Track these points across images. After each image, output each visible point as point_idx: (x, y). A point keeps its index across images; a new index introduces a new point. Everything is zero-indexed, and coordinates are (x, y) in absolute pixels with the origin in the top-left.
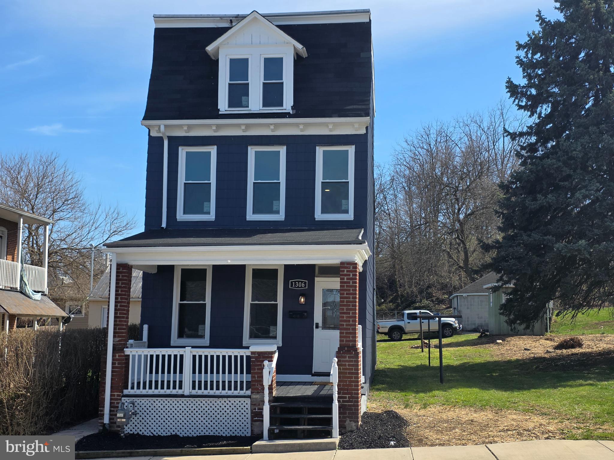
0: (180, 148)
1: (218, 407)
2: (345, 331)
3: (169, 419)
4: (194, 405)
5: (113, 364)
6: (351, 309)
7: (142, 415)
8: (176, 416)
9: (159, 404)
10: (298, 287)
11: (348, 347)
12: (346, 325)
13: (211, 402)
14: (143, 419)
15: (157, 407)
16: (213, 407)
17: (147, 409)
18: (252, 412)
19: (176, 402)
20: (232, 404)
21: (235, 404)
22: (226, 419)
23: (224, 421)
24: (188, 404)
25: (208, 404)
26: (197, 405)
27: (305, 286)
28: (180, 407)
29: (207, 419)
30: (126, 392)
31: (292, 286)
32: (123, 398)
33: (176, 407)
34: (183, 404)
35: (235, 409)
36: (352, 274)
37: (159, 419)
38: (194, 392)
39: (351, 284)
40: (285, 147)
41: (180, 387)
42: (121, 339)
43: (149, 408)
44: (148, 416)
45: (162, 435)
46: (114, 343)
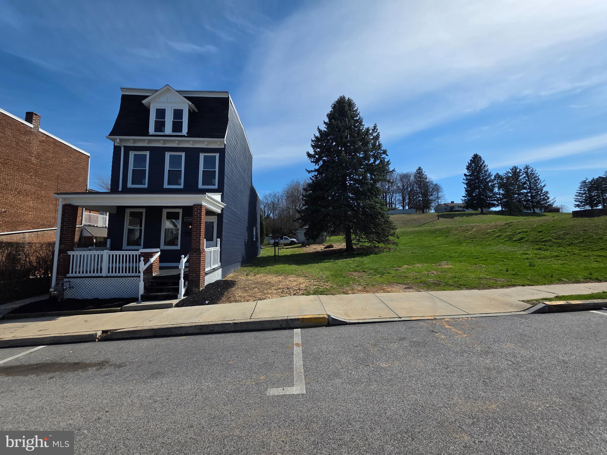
0: (131, 152)
1: (121, 282)
3: (93, 290)
4: (108, 281)
6: (198, 229)
8: (97, 288)
10: (189, 221)
11: (196, 249)
12: (195, 238)
14: (77, 290)
15: (85, 283)
16: (119, 283)
20: (130, 281)
21: (131, 281)
22: (126, 289)
23: (125, 290)
24: (103, 282)
25: (116, 281)
28: (99, 283)
29: (115, 289)
30: (68, 275)
31: (186, 220)
32: (64, 279)
33: (97, 283)
34: (101, 282)
35: (131, 283)
37: (87, 290)
38: (109, 275)
39: (199, 216)
40: (184, 153)
41: (101, 272)
43: (81, 284)
44: (80, 289)
45: (89, 298)
46: (60, 248)
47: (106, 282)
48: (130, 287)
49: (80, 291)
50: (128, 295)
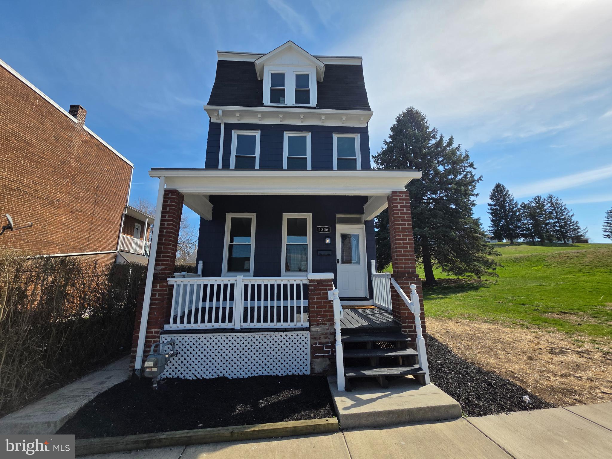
0: (233, 131)
1: (273, 342)
2: (403, 257)
3: (216, 358)
4: (246, 340)
5: (152, 295)
6: (407, 236)
7: (183, 354)
8: (224, 355)
9: (205, 342)
11: (408, 273)
12: (404, 251)
13: (265, 337)
14: (185, 359)
15: (202, 344)
16: (268, 342)
17: (191, 347)
18: (312, 347)
19: (224, 338)
20: (289, 338)
21: (292, 338)
23: (279, 358)
24: (238, 340)
25: (262, 340)
26: (249, 340)
27: (329, 231)
28: (230, 344)
30: (166, 327)
32: (162, 336)
33: (224, 344)
34: (233, 341)
35: (292, 344)
36: (406, 202)
37: (205, 359)
38: (245, 326)
40: (310, 133)
41: (230, 320)
42: (164, 267)
43: (192, 346)
44: (191, 356)
45: (207, 378)
46: (156, 271)
47: (243, 341)
48: (290, 352)
49: (191, 362)
50: (285, 369)
